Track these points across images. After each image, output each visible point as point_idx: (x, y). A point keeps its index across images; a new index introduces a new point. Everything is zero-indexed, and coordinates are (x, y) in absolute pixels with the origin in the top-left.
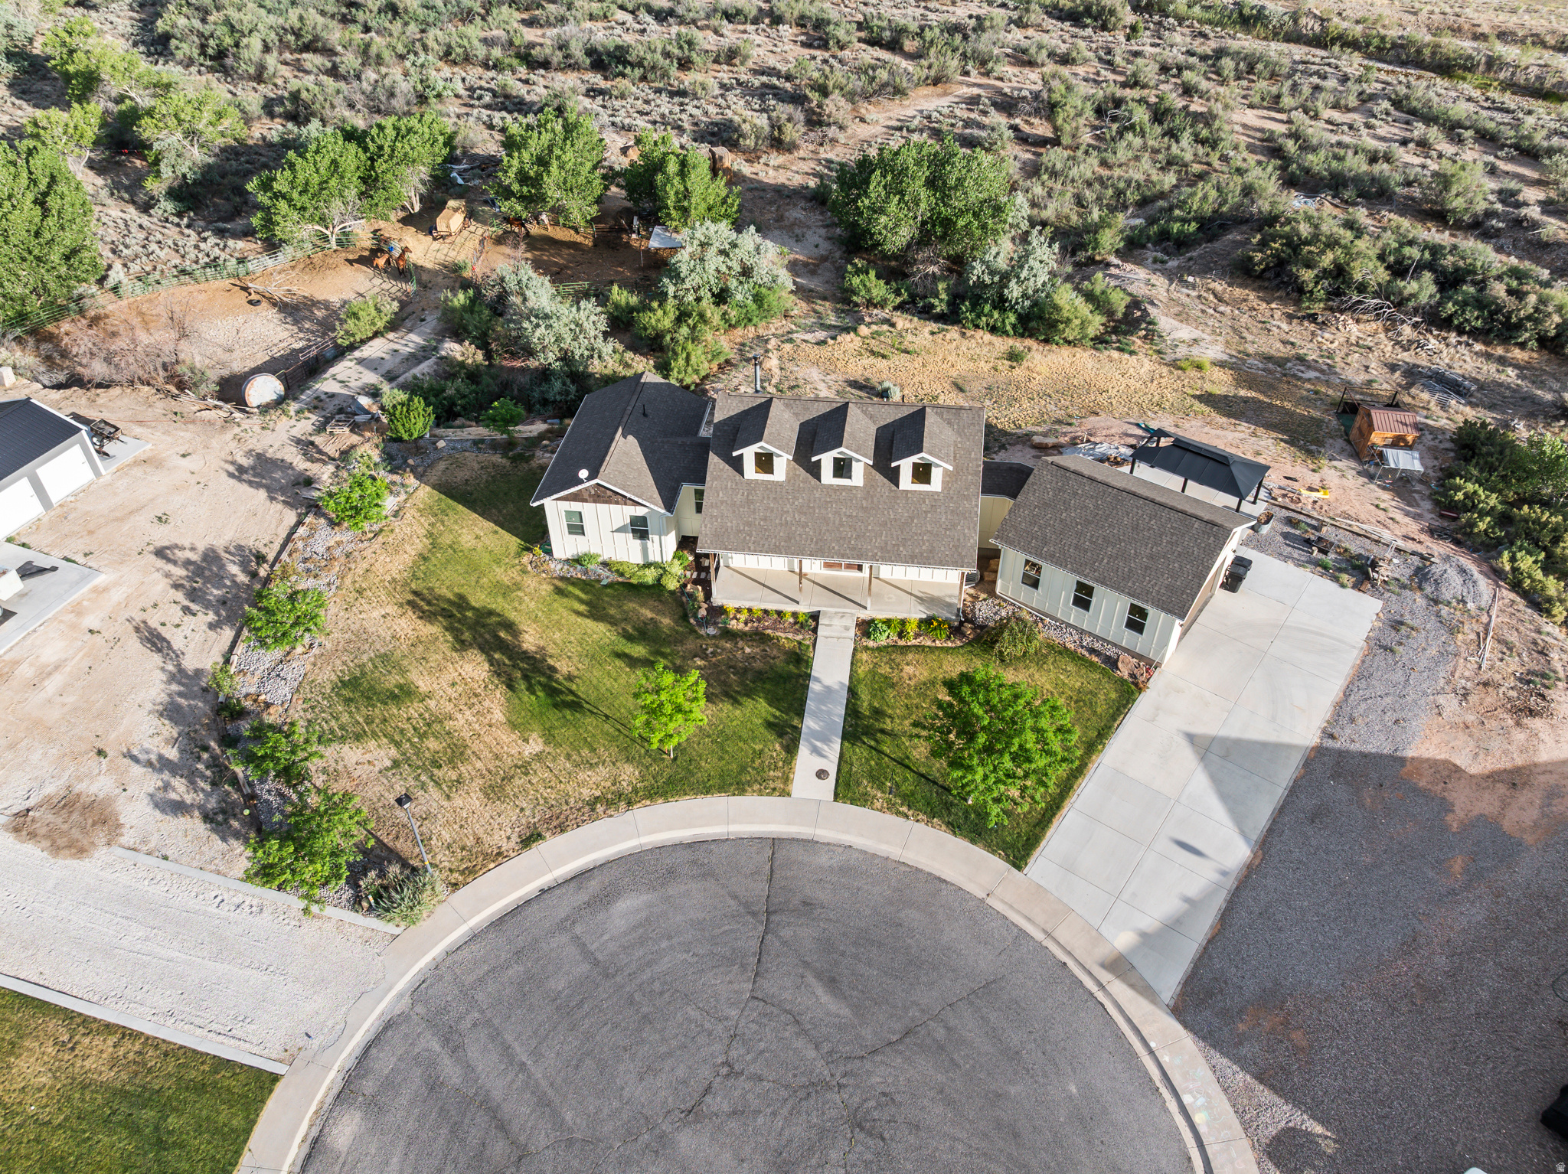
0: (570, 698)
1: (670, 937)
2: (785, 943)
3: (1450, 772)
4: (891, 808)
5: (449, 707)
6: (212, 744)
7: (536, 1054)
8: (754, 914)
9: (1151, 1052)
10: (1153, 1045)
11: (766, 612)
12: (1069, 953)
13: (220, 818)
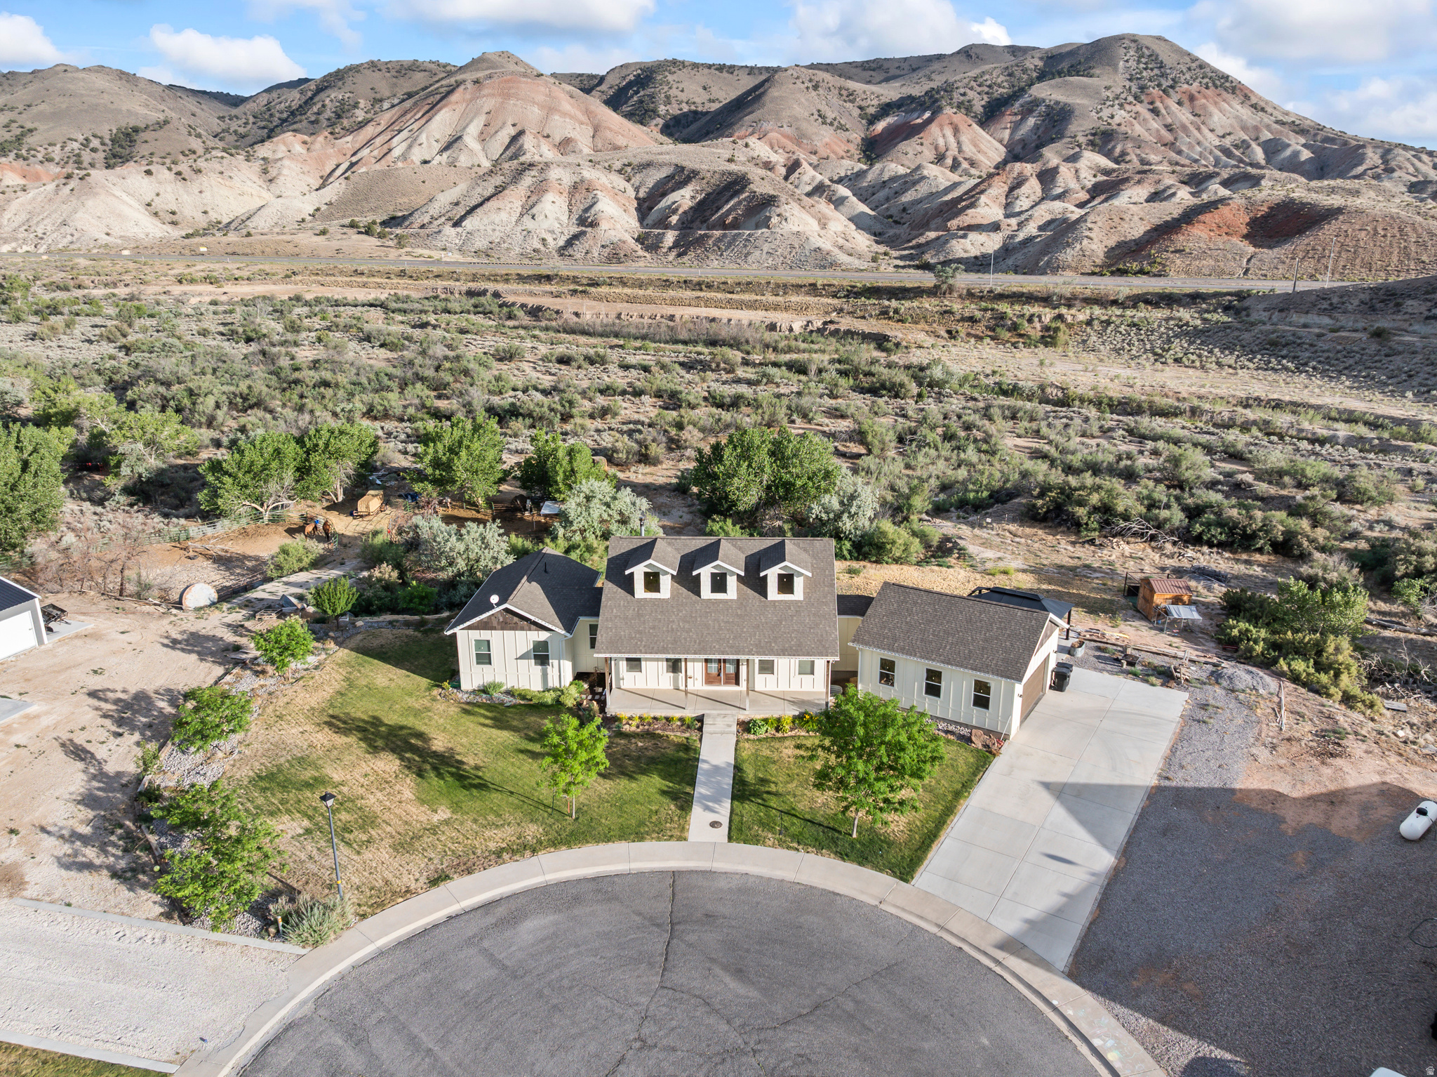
0: (477, 781)
1: (577, 946)
2: (690, 945)
3: (1276, 798)
4: (781, 844)
5: (361, 791)
6: (127, 823)
7: (444, 1041)
8: (658, 925)
9: (1055, 1009)
10: (1055, 1002)
11: (655, 718)
12: (963, 940)
13: (129, 874)
